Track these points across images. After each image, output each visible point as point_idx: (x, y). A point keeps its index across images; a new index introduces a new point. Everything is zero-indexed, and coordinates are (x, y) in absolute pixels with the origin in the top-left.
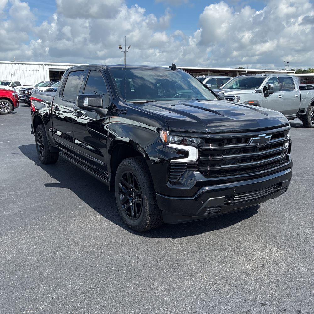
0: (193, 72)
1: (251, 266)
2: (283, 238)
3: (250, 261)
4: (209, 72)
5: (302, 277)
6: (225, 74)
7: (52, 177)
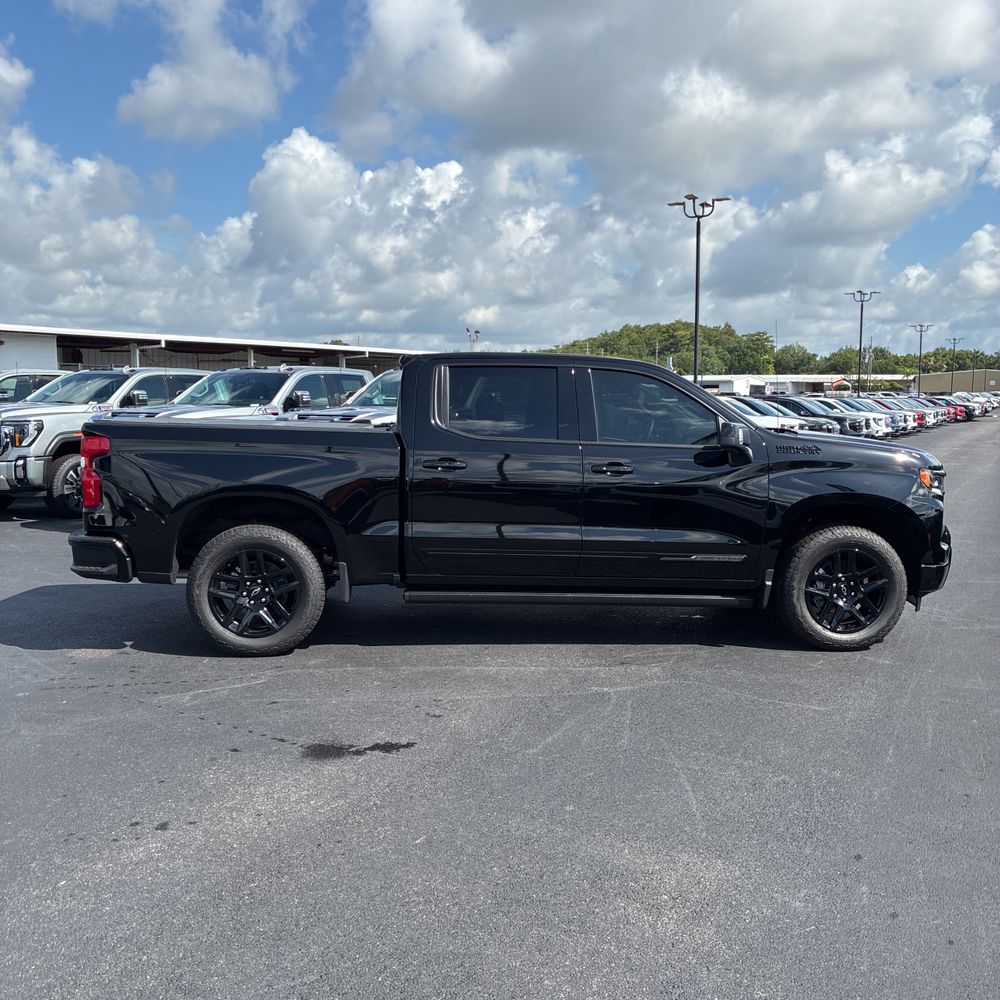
0: (200, 353)
1: (668, 924)
2: (700, 827)
3: (657, 910)
4: (252, 353)
5: (802, 925)
6: (301, 360)
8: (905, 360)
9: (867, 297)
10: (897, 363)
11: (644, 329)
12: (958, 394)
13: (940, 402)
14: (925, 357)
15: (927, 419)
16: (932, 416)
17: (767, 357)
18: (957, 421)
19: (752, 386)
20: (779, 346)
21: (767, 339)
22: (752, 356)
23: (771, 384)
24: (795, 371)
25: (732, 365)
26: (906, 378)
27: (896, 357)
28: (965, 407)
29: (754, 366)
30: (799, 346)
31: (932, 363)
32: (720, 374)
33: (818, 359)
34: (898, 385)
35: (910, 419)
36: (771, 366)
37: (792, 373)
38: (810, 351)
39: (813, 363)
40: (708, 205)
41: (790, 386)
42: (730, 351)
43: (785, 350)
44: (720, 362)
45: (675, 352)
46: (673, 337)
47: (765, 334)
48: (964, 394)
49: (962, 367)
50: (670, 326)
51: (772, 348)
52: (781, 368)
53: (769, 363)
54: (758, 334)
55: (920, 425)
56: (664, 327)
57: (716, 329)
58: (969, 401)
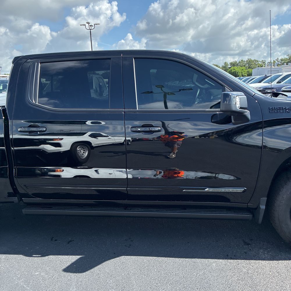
7: (37, 256)
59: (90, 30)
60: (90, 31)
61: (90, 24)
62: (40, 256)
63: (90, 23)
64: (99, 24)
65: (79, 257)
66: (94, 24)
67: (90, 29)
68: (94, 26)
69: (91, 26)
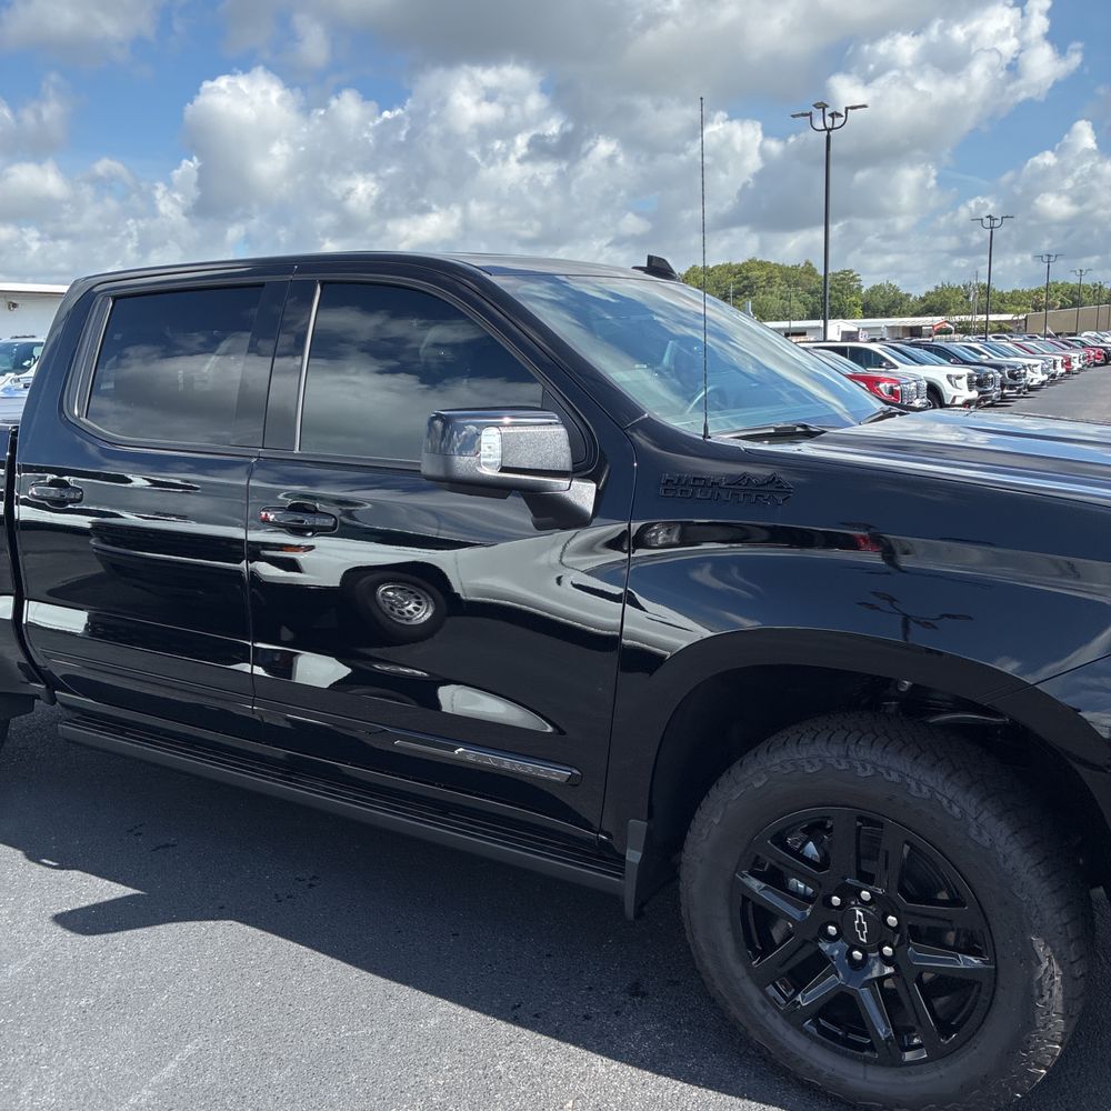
7: (51, 863)
8: (1012, 297)
9: (997, 223)
10: (1002, 301)
11: (712, 270)
12: (1086, 334)
13: (1074, 343)
14: (1037, 293)
15: (1073, 364)
16: (1076, 360)
17: (854, 298)
18: (1096, 365)
19: (843, 332)
20: (866, 286)
21: (853, 279)
22: (837, 298)
23: (864, 329)
24: (887, 313)
25: (815, 308)
26: (1016, 318)
27: (1001, 294)
28: (1104, 348)
29: (840, 309)
30: (891, 285)
31: (1044, 299)
32: (800, 319)
33: (911, 299)
34: (1008, 327)
35: (1059, 364)
36: (858, 309)
37: (882, 316)
38: (904, 291)
39: (905, 304)
40: (839, 115)
41: (885, 331)
42: (812, 293)
43: (874, 290)
44: (801, 306)
45: (750, 295)
46: (747, 278)
47: (851, 272)
48: (1093, 334)
49: (1076, 304)
50: (743, 265)
51: (860, 288)
52: (869, 311)
53: (856, 305)
54: (844, 272)
55: (1068, 372)
56: (736, 266)
57: (795, 268)
58: (1102, 341)
59: (829, 130)
60: (828, 138)
61: (828, 111)
62: (54, 864)
63: (827, 106)
64: (864, 106)
65: (130, 891)
66: (847, 109)
67: (826, 129)
68: (844, 114)
69: (832, 115)
